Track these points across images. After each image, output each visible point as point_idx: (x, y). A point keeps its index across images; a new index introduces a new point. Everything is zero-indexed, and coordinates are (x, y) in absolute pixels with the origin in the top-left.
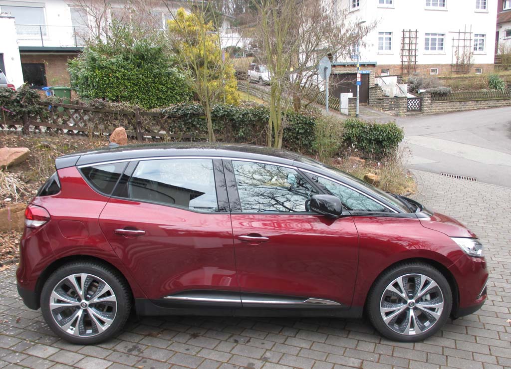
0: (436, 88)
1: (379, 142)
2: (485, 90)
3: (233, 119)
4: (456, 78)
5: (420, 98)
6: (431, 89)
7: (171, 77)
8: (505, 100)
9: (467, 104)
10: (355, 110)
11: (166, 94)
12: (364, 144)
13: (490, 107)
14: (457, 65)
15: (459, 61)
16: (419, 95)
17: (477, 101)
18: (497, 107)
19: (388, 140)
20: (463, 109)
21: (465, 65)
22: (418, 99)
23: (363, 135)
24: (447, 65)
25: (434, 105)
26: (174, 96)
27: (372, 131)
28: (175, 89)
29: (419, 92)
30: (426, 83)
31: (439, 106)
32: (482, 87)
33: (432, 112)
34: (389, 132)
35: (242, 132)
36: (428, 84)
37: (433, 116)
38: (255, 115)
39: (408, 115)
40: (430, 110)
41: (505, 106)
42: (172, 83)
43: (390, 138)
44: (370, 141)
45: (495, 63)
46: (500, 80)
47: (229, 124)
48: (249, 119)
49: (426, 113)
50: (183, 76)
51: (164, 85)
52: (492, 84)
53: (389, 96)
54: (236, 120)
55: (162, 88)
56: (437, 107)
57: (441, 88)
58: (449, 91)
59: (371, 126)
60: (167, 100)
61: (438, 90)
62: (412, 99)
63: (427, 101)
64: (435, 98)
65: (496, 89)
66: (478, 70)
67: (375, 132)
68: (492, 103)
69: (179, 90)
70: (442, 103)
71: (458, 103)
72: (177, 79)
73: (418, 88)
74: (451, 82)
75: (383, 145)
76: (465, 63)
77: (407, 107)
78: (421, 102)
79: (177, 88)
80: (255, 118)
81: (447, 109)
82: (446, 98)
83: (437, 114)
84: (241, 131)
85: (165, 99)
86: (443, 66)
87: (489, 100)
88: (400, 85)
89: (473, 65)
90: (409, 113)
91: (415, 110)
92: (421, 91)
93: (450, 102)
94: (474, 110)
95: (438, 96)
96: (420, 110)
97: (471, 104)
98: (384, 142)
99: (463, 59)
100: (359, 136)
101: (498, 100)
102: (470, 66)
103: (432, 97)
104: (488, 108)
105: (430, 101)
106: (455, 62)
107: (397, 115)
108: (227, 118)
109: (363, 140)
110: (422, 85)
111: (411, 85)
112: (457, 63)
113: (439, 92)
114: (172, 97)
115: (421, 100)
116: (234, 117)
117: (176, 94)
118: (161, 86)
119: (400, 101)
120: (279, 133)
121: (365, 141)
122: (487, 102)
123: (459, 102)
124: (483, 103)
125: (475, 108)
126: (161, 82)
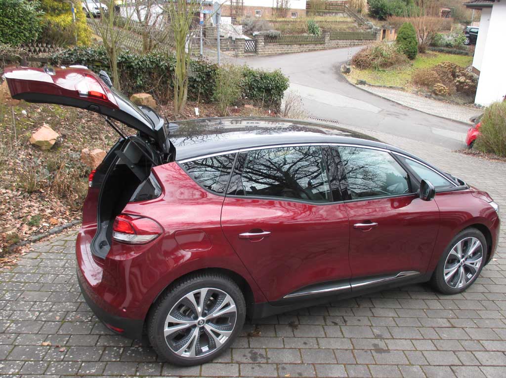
0: (268, 32)
1: (268, 90)
2: (305, 34)
3: (132, 66)
4: (281, 22)
5: (255, 40)
6: (264, 32)
7: (17, 8)
8: (321, 44)
9: (293, 47)
10: (198, 50)
11: (12, 29)
12: (255, 93)
13: (310, 51)
14: (277, 9)
15: (279, 5)
16: (253, 37)
17: (300, 45)
18: (315, 50)
19: (276, 88)
20: (289, 52)
21: (284, 9)
22: (253, 41)
23: (254, 84)
24: (269, 8)
25: (267, 47)
26: (22, 32)
27: (262, 80)
28: (23, 24)
29: (254, 34)
30: (259, 26)
31: (272, 48)
32: (303, 31)
33: (265, 54)
34: (277, 81)
35: (141, 80)
36: (261, 27)
37: (267, 58)
38: (152, 62)
39: (246, 56)
40: (264, 51)
41: (321, 49)
42: (19, 17)
43: (278, 87)
44: (259, 89)
45: (306, 9)
46: (317, 25)
47: (126, 71)
48: (147, 66)
49: (260, 55)
50: (31, 8)
51: (10, 18)
52: (310, 29)
53: (223, 37)
54: (135, 67)
55: (8, 21)
56: (269, 49)
57: (273, 32)
58: (279, 34)
59: (261, 75)
60: (14, 36)
61: (270, 33)
62: (248, 40)
63: (261, 44)
64: (267, 41)
65: (314, 34)
66: (293, 14)
67: (265, 81)
68: (311, 47)
69: (27, 24)
70: (273, 45)
71: (286, 46)
72: (24, 11)
73: (252, 30)
74: (277, 25)
75: (272, 93)
76: (284, 7)
77: (245, 48)
78: (256, 45)
79: (25, 22)
80: (152, 65)
81: (277, 51)
82: (276, 41)
83: (270, 56)
84: (139, 79)
85: (11, 35)
86: (265, 8)
87: (309, 44)
88: (234, 26)
89: (290, 9)
90: (246, 54)
91: (251, 52)
92: (256, 33)
93: (280, 45)
94: (298, 52)
95: (270, 39)
96: (256, 51)
97: (296, 47)
98: (273, 90)
99: (282, 4)
100: (251, 84)
101: (316, 44)
102: (287, 10)
103: (265, 39)
104: (308, 51)
105: (263, 43)
106: (275, 6)
107: (236, 56)
108: (123, 64)
109: (253, 88)
110: (257, 27)
111: (246, 27)
112: (277, 7)
113: (271, 35)
114: (19, 32)
115: (256, 42)
116: (132, 64)
117: (24, 29)
118: (7, 19)
119: (239, 42)
120: (184, 83)
121: (256, 90)
122: (308, 46)
123: (286, 44)
124: (305, 46)
125: (299, 51)
126: (6, 14)
